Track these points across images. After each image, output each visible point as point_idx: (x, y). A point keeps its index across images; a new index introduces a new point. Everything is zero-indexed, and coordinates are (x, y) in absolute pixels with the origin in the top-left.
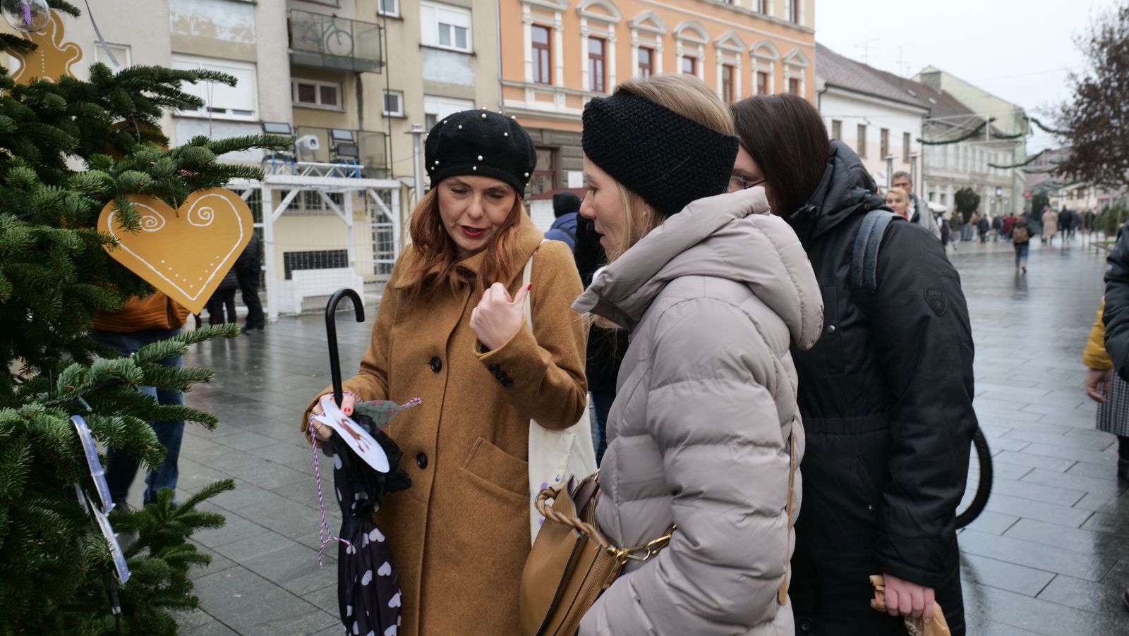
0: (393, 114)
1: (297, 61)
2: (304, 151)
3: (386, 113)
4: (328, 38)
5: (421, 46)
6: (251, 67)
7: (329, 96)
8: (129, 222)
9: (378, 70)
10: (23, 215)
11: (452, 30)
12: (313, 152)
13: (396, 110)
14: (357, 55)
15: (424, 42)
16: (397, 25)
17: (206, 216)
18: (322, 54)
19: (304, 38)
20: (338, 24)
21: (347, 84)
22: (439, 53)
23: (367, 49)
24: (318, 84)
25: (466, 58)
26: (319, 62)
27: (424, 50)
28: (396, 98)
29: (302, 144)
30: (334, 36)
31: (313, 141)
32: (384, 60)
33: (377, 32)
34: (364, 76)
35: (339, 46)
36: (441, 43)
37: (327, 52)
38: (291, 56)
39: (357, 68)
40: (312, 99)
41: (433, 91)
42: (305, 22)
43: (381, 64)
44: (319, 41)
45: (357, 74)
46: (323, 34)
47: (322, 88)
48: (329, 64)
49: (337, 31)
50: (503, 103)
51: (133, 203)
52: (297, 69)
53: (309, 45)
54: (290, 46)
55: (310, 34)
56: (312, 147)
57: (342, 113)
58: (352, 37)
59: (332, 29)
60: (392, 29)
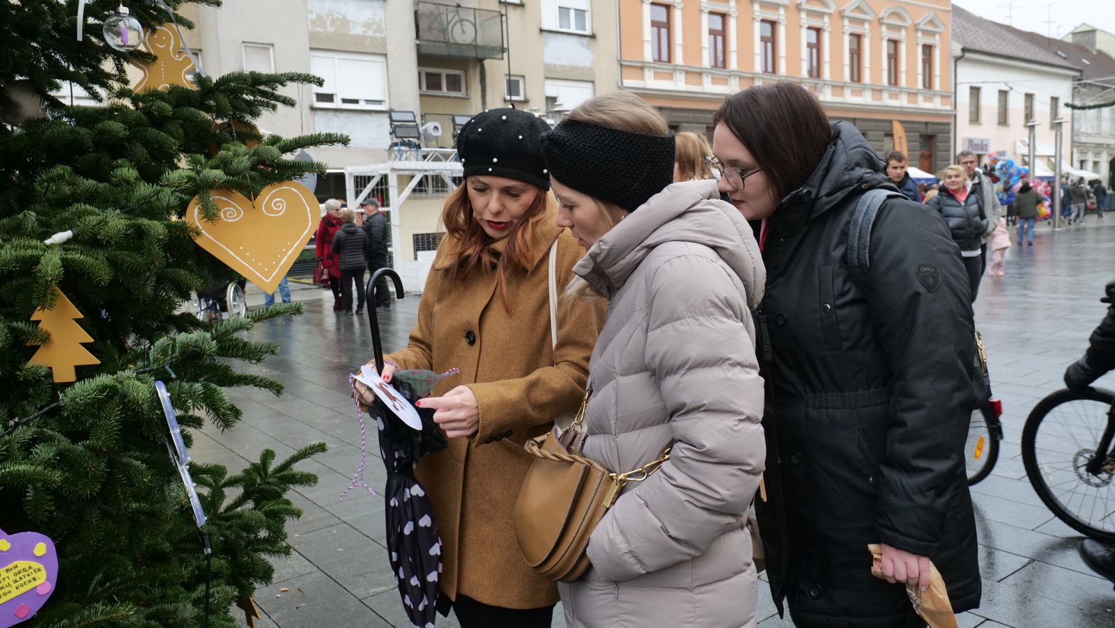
0: (514, 98)
1: (423, 51)
2: (428, 139)
3: (508, 98)
4: (453, 26)
5: (541, 31)
6: (381, 59)
7: (454, 83)
8: (210, 214)
9: (500, 56)
10: (125, 210)
11: (572, 13)
12: (436, 138)
13: (518, 94)
14: (479, 42)
15: (544, 27)
16: (518, 11)
17: (279, 207)
18: (447, 43)
19: (430, 28)
20: (462, 14)
21: (471, 71)
22: (560, 37)
23: (489, 36)
24: (444, 72)
25: (586, 41)
26: (443, 51)
27: (545, 34)
28: (518, 82)
29: (425, 130)
30: (458, 26)
31: (436, 128)
32: (505, 46)
33: (499, 19)
34: (487, 63)
35: (463, 34)
36: (561, 27)
37: (452, 41)
38: (418, 46)
39: (480, 55)
40: (439, 87)
41: (553, 75)
42: (432, 13)
43: (503, 50)
44: (444, 31)
45: (480, 61)
46: (448, 23)
47: (448, 76)
48: (454, 52)
49: (461, 21)
50: (622, 84)
51: (214, 197)
52: (424, 59)
53: (435, 35)
54: (418, 37)
55: (436, 25)
56: (434, 134)
57: (467, 99)
58: (475, 25)
59: (457, 18)
60: (513, 15)
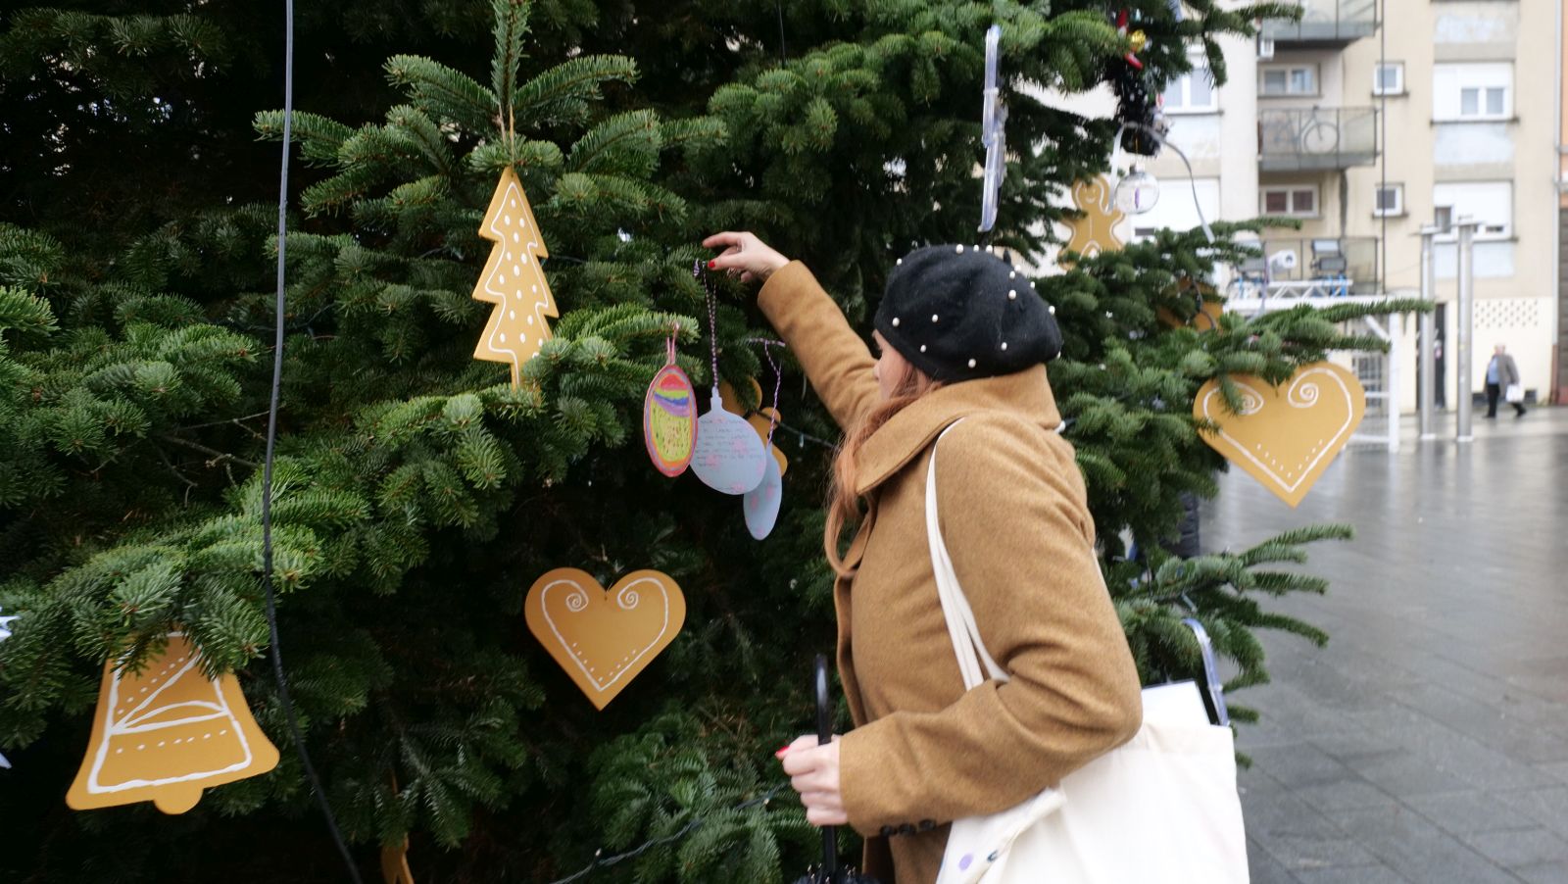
0: (1389, 212)
1: (1267, 167)
2: (1278, 270)
3: (1379, 213)
4: (1306, 137)
5: (1432, 123)
6: (1214, 183)
7: (1303, 201)
8: (1231, 404)
9: (1371, 161)
11: (1482, 96)
12: (1289, 271)
13: (1392, 205)
14: (1342, 148)
15: (1438, 116)
16: (1399, 104)
17: (1310, 394)
18: (1299, 155)
19: (1276, 140)
20: (1320, 116)
21: (1328, 183)
22: (1460, 128)
23: (1359, 137)
24: (1290, 190)
25: (1502, 128)
26: (1292, 164)
27: (1436, 128)
28: (1392, 194)
29: (1275, 262)
30: (1314, 132)
31: (1289, 258)
32: (1379, 148)
33: (1372, 116)
34: (1350, 173)
35: (1320, 141)
36: (1463, 113)
37: (1304, 151)
38: (1260, 164)
39: (1342, 162)
40: (1283, 207)
41: (1446, 177)
42: (1279, 122)
43: (1375, 154)
44: (1295, 140)
45: (1341, 172)
46: (1301, 131)
47: (1295, 194)
48: (1306, 164)
49: (1319, 125)
50: (1560, 177)
51: (1238, 385)
52: (1265, 176)
53: (1282, 147)
54: (1260, 151)
55: (1284, 135)
56: (1286, 265)
57: (1320, 219)
58: (1337, 129)
59: (1313, 123)
60: (1392, 109)
